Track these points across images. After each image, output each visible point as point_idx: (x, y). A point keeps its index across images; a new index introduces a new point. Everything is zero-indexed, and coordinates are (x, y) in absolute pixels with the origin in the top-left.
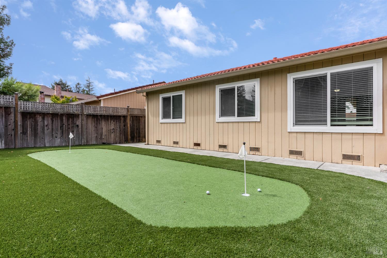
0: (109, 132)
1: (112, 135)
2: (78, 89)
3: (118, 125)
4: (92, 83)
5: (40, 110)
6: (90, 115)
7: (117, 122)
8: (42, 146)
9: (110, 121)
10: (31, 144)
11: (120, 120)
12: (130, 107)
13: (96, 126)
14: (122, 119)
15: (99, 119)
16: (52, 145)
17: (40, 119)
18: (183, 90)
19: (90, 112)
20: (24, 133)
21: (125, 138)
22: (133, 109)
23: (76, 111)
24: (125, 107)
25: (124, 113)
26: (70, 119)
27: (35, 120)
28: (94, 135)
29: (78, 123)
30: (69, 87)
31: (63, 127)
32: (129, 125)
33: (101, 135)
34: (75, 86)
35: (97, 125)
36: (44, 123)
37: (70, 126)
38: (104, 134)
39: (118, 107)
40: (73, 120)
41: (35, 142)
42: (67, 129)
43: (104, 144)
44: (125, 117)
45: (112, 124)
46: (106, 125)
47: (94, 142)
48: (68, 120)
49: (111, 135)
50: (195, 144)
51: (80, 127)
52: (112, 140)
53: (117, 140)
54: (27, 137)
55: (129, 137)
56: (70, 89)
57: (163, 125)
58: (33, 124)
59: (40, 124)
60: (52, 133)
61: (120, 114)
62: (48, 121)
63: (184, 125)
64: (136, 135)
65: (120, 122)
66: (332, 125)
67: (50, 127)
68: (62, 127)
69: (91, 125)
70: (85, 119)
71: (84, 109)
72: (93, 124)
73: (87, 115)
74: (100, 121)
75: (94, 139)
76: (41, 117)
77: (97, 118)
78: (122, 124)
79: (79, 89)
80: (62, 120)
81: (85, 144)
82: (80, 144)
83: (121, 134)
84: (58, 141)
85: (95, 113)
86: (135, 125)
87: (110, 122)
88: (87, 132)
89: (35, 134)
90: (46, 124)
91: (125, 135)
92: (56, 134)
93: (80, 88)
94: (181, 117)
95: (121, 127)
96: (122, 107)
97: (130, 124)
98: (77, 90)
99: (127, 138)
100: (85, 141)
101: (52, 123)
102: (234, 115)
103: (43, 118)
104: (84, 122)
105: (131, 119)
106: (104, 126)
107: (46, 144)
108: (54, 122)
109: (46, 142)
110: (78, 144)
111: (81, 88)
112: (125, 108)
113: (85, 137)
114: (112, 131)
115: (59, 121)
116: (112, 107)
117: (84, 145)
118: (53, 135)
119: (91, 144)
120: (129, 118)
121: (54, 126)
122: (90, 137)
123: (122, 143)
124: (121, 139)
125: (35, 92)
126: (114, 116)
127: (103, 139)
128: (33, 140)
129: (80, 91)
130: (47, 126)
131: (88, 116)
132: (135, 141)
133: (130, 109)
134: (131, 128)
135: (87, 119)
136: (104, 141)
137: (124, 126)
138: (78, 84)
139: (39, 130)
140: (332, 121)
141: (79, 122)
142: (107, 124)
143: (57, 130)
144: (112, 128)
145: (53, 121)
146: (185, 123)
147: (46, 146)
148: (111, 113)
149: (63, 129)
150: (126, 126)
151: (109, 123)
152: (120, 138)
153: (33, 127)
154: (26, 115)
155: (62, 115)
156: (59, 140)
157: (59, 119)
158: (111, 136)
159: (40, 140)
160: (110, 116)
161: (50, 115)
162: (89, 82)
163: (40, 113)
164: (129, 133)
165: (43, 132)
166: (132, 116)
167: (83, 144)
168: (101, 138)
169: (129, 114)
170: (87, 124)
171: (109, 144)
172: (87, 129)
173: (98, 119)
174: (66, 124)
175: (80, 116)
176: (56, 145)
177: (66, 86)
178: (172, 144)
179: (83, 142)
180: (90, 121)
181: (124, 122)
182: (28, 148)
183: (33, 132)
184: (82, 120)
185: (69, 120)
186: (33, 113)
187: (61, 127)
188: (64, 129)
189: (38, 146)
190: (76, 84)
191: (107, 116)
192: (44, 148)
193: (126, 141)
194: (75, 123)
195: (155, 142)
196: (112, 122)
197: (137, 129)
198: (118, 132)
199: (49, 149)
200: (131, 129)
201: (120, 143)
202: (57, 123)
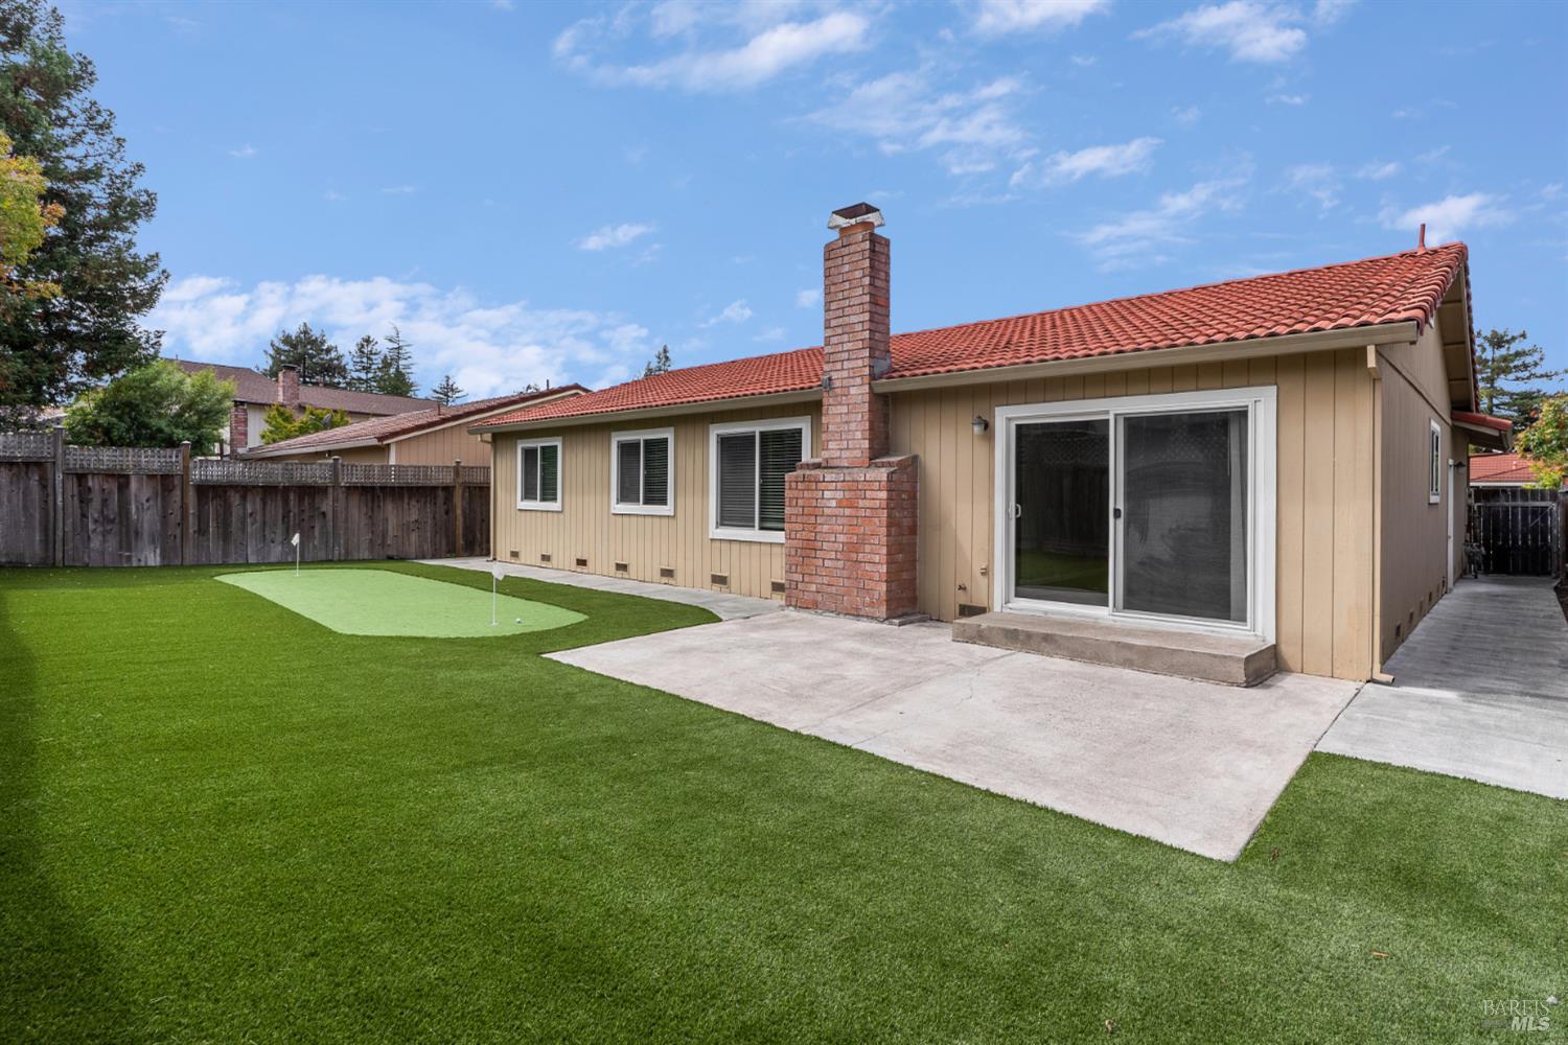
0: (406, 528)
1: (414, 537)
2: (365, 360)
3: (429, 510)
4: (408, 349)
5: (237, 478)
6: (356, 488)
7: (425, 502)
8: (241, 561)
9: (406, 501)
10: (217, 557)
11: (435, 498)
12: (462, 464)
13: (370, 514)
14: (441, 494)
15: (379, 497)
16: (264, 558)
17: (235, 499)
18: (558, 436)
19: (354, 480)
20: (202, 531)
21: (447, 544)
22: (472, 468)
23: (321, 478)
24: (449, 465)
25: (448, 479)
26: (306, 498)
27: (225, 501)
28: (365, 538)
29: (324, 509)
30: (333, 354)
31: (288, 517)
32: (459, 511)
33: (383, 535)
34: (354, 349)
35: (373, 511)
36: (245, 509)
37: (306, 516)
38: (390, 534)
39: (429, 465)
40: (314, 501)
41: (226, 554)
42: (297, 521)
43: (390, 558)
44: (448, 490)
45: (413, 510)
46: (398, 511)
47: (366, 555)
48: (301, 500)
49: (408, 535)
50: (578, 560)
51: (330, 516)
52: (412, 550)
53: (426, 548)
54: (208, 540)
55: (461, 542)
56: (337, 359)
57: (523, 513)
58: (221, 511)
59: (236, 511)
60: (264, 530)
61: (434, 483)
62: (254, 503)
63: (561, 516)
64: (478, 535)
65: (435, 504)
66: (762, 528)
67: (259, 517)
68: (285, 517)
69: (356, 512)
70: (342, 496)
71: (340, 473)
72: (364, 510)
73: (348, 488)
74: (379, 501)
75: (364, 546)
76: (237, 496)
77: (372, 494)
78: (441, 508)
79: (371, 359)
80: (286, 502)
81: (342, 558)
82: (330, 557)
83: (436, 533)
84: (276, 551)
85: (368, 483)
86: (478, 510)
87: (409, 504)
88: (347, 528)
89: (226, 536)
90: (249, 511)
91: (447, 537)
92: (273, 535)
93: (373, 357)
94: (554, 499)
95: (438, 516)
96: (441, 464)
97: (462, 506)
98: (362, 362)
99: (454, 543)
100: (343, 551)
101: (264, 509)
102: (637, 500)
103: (244, 498)
104: (341, 505)
105: (467, 494)
106: (392, 516)
107: (249, 557)
108: (268, 507)
109: (249, 552)
110: (324, 558)
111: (375, 354)
112: (448, 467)
113: (342, 541)
114: (412, 526)
115: (280, 503)
116: (411, 466)
117: (340, 561)
118: (264, 536)
119: (356, 558)
120: (460, 494)
121: (268, 515)
122: (356, 540)
123: (441, 557)
124: (438, 547)
125: (220, 402)
126: (418, 488)
127: (389, 545)
128: (221, 548)
129: (373, 367)
130: (251, 514)
131: (351, 489)
132: (477, 549)
133: (464, 467)
134: (464, 517)
135: (347, 498)
136: (391, 552)
137: (447, 513)
138: (368, 341)
139: (234, 525)
140: (762, 520)
141: (326, 506)
142: (400, 509)
143: (275, 525)
144: (414, 517)
145: (264, 504)
146: (561, 512)
147: (250, 561)
148: (410, 479)
149: (289, 522)
150: (451, 513)
151: (406, 506)
152: (434, 543)
153: (222, 517)
154: (206, 490)
155: (286, 489)
156: (280, 548)
157: (279, 498)
158: (409, 540)
159: (236, 548)
160: (408, 487)
161: (260, 490)
162: (396, 346)
163: (237, 486)
164: (460, 531)
165: (243, 530)
166: (469, 487)
167: (336, 558)
168: (383, 544)
169: (461, 480)
170: (347, 508)
171: (402, 559)
172: (346, 521)
173: (376, 499)
174: (296, 510)
175: (330, 491)
176: (272, 560)
177: (325, 348)
178: (539, 562)
179: (337, 552)
180: (355, 501)
181: (445, 503)
182: (210, 565)
183: (221, 530)
184: (335, 500)
185: (304, 499)
186: (220, 486)
187: (283, 518)
188: (292, 523)
189: (231, 562)
190: (359, 340)
191: (398, 487)
192: (246, 566)
193: (452, 552)
194: (319, 508)
195: (509, 554)
196: (413, 503)
197: (483, 521)
198: (429, 528)
199: (256, 568)
200: (465, 522)
201: (434, 557)
202: (275, 508)
